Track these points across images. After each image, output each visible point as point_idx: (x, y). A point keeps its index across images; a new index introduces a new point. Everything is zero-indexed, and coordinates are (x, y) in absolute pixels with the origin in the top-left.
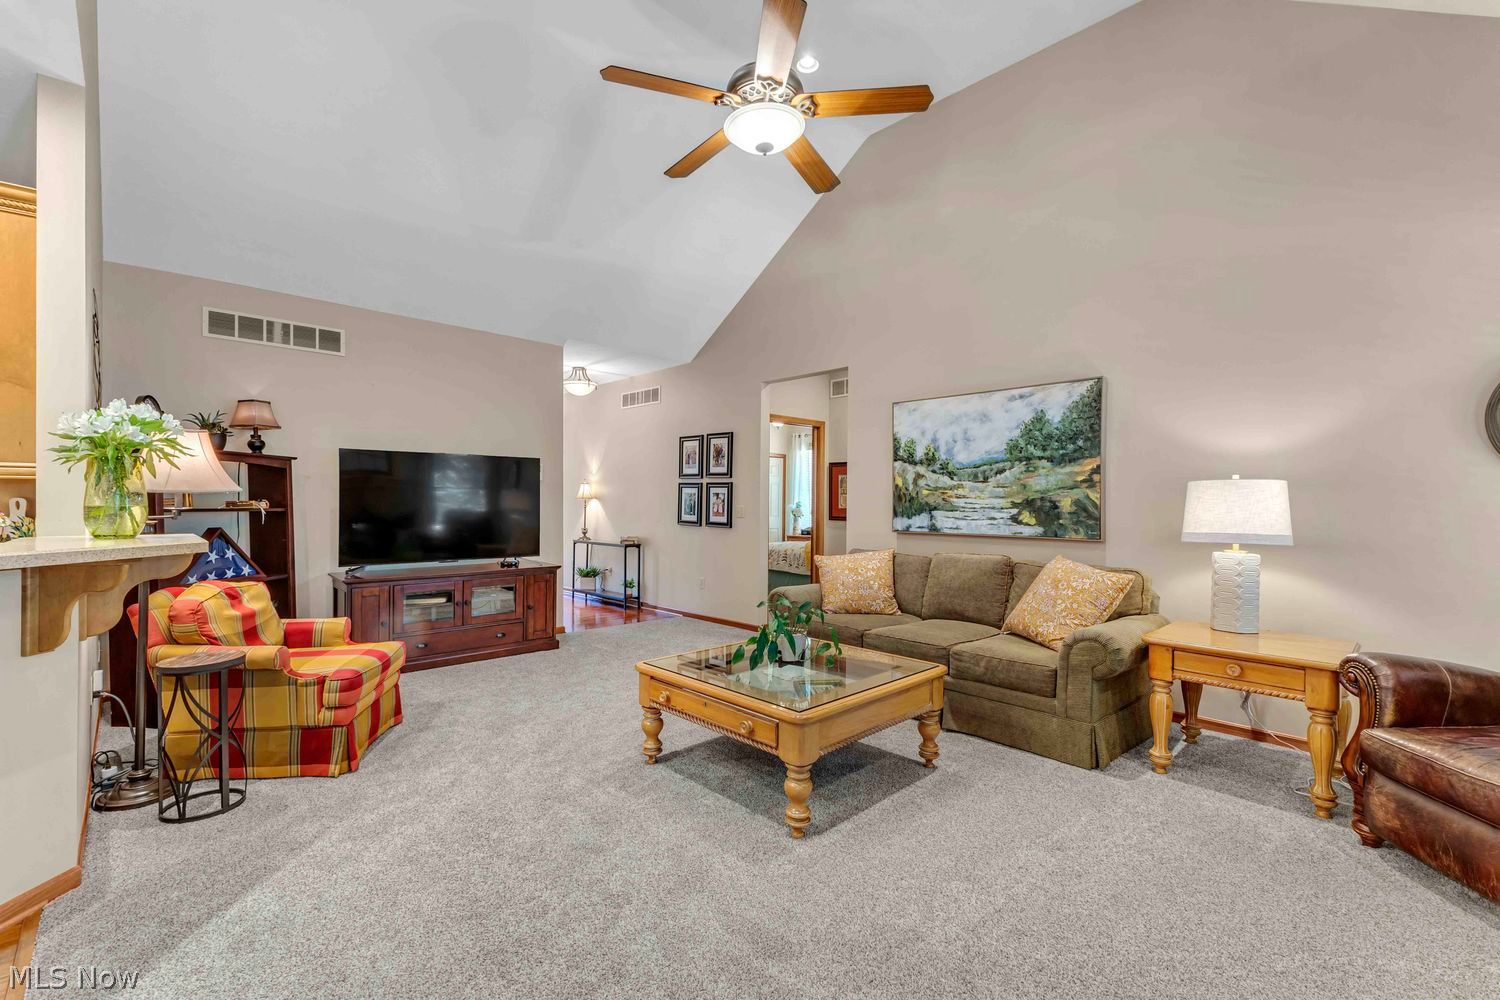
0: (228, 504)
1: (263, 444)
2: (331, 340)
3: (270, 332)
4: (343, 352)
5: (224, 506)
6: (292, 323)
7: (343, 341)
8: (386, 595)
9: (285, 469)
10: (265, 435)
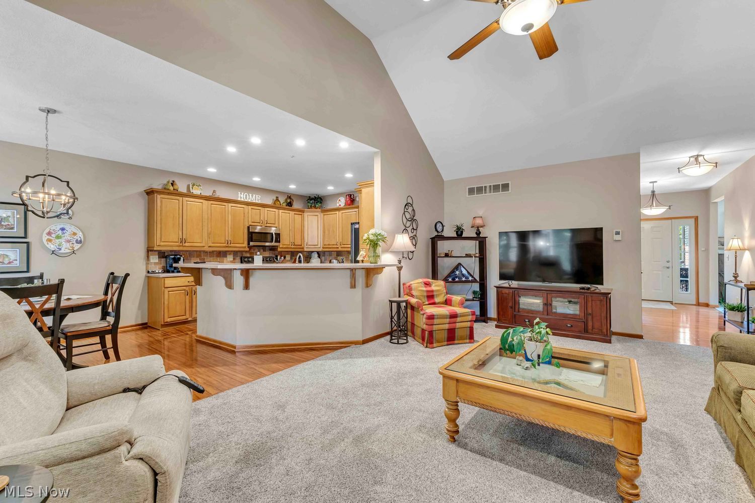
0: (466, 255)
1: (480, 233)
2: (506, 187)
3: (485, 190)
4: (510, 191)
5: (465, 256)
6: (492, 185)
7: (510, 186)
8: (511, 294)
9: (483, 242)
10: (481, 229)
